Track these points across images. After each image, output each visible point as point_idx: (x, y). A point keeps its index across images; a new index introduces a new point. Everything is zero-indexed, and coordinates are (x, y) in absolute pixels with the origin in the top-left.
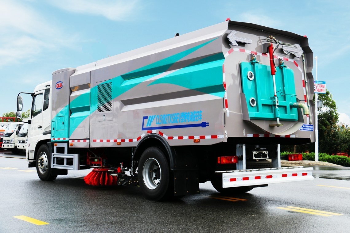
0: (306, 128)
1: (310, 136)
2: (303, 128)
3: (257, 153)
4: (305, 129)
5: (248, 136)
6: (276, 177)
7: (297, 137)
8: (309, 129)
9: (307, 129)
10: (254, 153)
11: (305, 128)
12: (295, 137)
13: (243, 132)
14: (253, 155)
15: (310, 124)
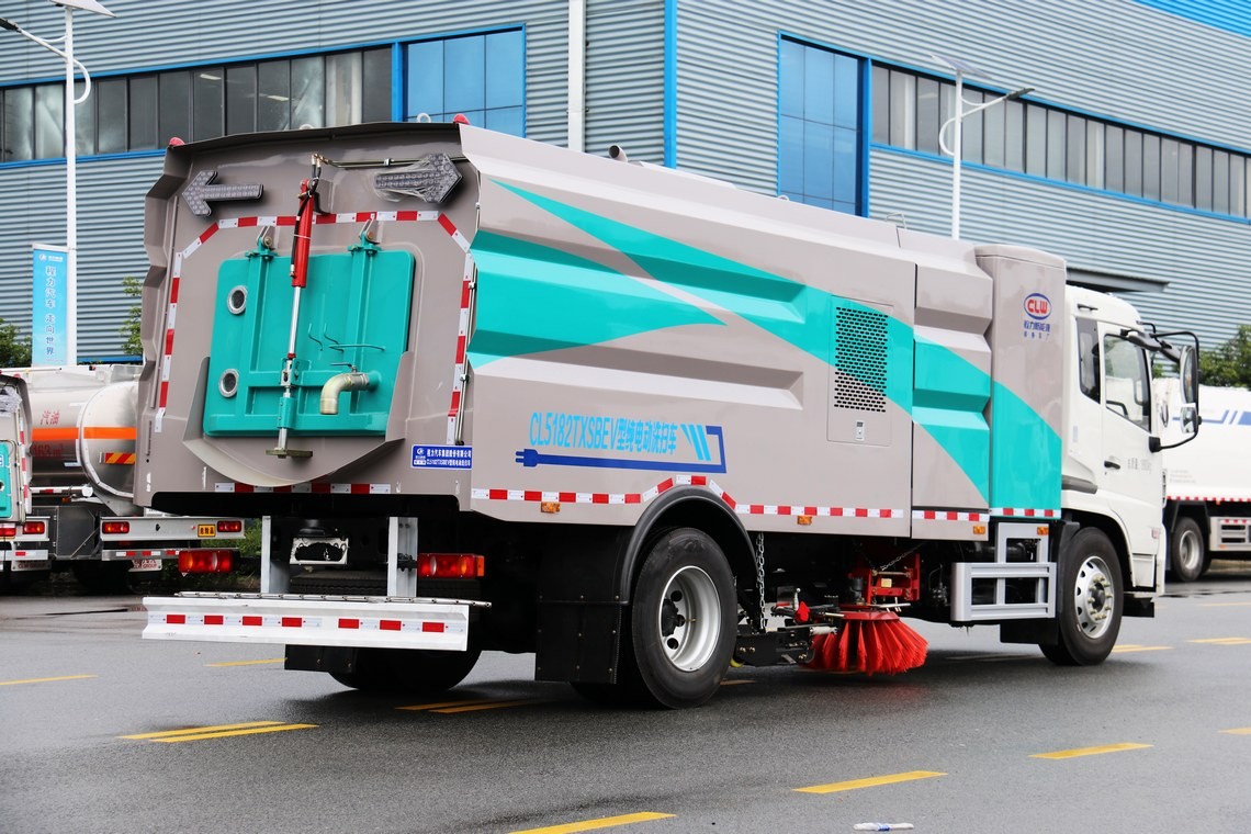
0: (441, 458)
1: (457, 488)
2: (427, 458)
3: (307, 543)
4: (435, 462)
5: (217, 490)
6: (318, 625)
7: (398, 491)
8: (451, 462)
9: (444, 462)
10: (298, 543)
11: (435, 458)
12: (389, 493)
13: (202, 476)
14: (294, 550)
15: (458, 443)
